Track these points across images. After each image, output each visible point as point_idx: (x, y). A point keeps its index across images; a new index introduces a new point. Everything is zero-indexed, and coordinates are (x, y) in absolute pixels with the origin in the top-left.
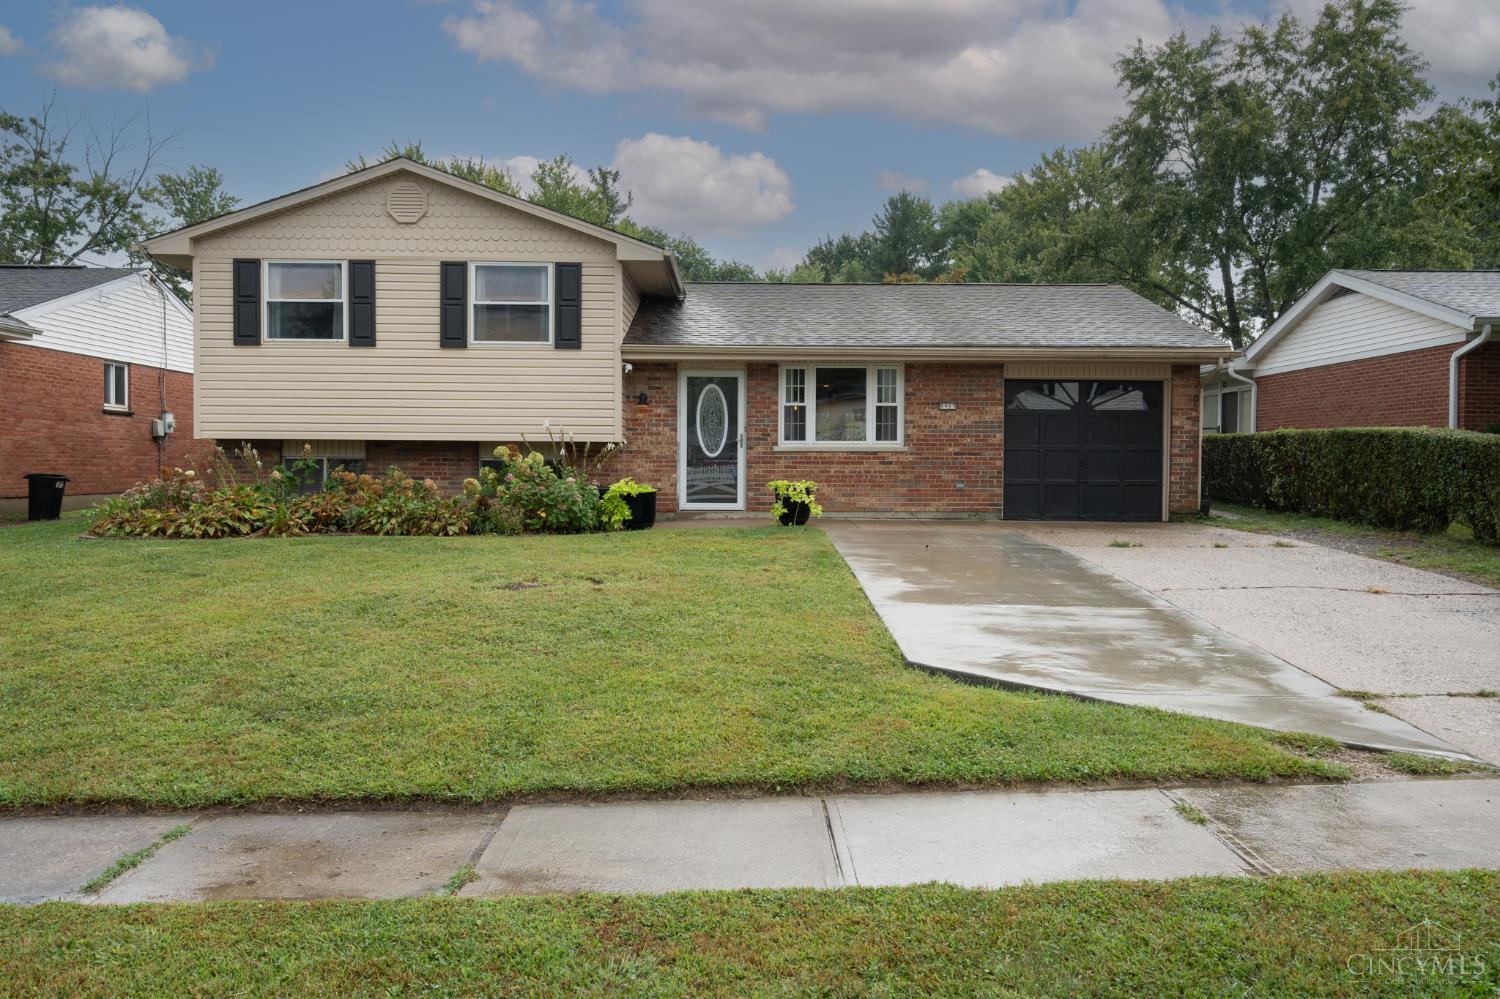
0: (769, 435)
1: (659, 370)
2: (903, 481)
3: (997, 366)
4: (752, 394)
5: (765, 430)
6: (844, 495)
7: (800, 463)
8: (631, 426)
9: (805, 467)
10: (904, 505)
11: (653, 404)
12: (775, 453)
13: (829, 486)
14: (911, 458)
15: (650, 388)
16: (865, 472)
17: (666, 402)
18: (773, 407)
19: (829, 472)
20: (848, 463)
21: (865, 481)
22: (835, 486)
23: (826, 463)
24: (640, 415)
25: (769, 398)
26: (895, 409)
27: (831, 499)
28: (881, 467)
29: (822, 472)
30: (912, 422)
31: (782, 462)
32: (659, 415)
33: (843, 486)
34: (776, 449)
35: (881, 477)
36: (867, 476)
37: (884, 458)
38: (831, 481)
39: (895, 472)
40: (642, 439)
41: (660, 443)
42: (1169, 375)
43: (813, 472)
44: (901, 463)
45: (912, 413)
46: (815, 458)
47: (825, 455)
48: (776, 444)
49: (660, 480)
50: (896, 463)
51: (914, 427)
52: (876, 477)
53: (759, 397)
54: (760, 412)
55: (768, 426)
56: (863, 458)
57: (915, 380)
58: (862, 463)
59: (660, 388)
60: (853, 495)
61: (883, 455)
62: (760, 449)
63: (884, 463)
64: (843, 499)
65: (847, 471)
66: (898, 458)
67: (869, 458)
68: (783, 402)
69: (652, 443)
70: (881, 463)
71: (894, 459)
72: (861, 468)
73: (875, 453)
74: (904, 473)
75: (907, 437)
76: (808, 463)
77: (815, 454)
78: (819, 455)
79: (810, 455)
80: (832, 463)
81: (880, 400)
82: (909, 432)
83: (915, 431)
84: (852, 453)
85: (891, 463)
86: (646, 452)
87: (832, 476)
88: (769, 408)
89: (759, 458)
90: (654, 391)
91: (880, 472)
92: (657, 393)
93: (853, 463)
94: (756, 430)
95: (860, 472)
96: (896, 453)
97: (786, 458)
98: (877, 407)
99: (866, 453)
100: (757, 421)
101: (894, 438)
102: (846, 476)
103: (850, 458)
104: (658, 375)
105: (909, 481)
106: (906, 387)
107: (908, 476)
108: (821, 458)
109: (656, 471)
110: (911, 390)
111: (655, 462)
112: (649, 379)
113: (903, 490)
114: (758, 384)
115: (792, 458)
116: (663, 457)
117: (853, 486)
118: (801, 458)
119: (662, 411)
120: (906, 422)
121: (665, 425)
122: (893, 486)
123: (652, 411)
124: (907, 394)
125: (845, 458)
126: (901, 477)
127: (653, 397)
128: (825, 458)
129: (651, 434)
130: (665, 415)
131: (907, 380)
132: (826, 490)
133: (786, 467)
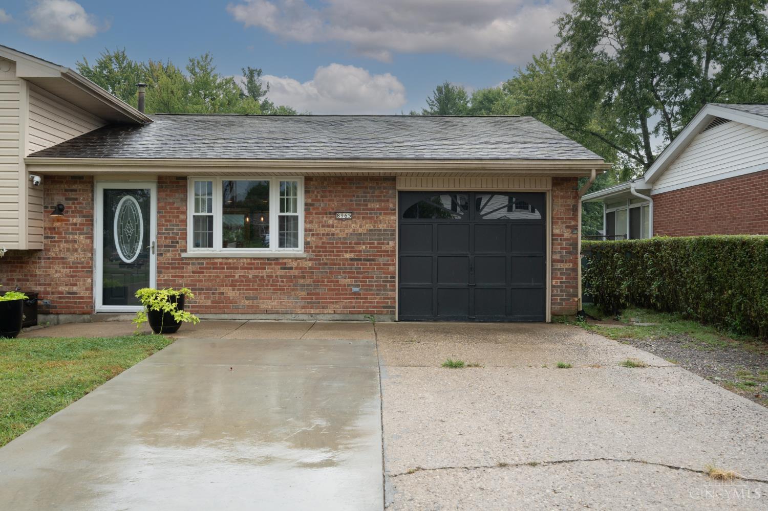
0: (177, 242)
1: (75, 183)
2: (303, 286)
3: (390, 179)
4: (162, 204)
5: (175, 238)
6: (247, 298)
7: (206, 268)
8: (50, 234)
9: (210, 272)
10: (303, 307)
11: (70, 213)
12: (182, 259)
13: (233, 290)
14: (310, 264)
15: (67, 199)
16: (268, 277)
17: (82, 212)
18: (182, 217)
19: (234, 277)
20: (251, 269)
21: (267, 285)
22: (239, 290)
23: (231, 268)
24: (57, 224)
25: (178, 208)
26: (296, 218)
27: (236, 302)
28: (280, 273)
29: (227, 277)
30: (311, 230)
31: (190, 268)
32: (76, 224)
33: (247, 290)
34: (184, 255)
35: (282, 281)
36: (269, 281)
37: (285, 264)
38: (235, 286)
39: (295, 277)
40: (59, 246)
41: (76, 250)
42: (550, 187)
43: (219, 277)
44: (301, 268)
45: (311, 222)
46: (221, 264)
47: (230, 261)
48: (185, 251)
49: (75, 285)
50: (296, 268)
51: (313, 235)
52: (278, 281)
53: (168, 207)
54: (170, 221)
55: (177, 234)
56: (265, 264)
57: (314, 192)
58: (265, 268)
59: (76, 199)
60: (257, 298)
61: (285, 261)
62: (169, 255)
63: (285, 268)
64: (247, 302)
65: (250, 276)
66: (298, 264)
67: (270, 264)
68: (191, 212)
69: (68, 250)
70: (282, 268)
71: (294, 264)
72: (264, 273)
73: (277, 259)
74: (304, 277)
75: (307, 244)
76: (214, 268)
77: (220, 260)
78: (224, 261)
79: (216, 260)
80: (237, 268)
81: (282, 210)
82: (309, 240)
83: (313, 238)
84: (255, 259)
85: (291, 268)
86: (63, 258)
87: (237, 281)
88: (178, 217)
89: (168, 264)
90: (70, 202)
91: (281, 277)
92: (73, 204)
93: (256, 268)
94: (166, 238)
95: (262, 277)
96: (296, 259)
97: (193, 264)
98: (280, 217)
99: (268, 259)
100: (166, 229)
101: (296, 246)
102: (250, 281)
103: (253, 264)
104: (74, 187)
105: (308, 285)
106: (305, 198)
107: (308, 281)
108: (226, 264)
109: (72, 276)
110: (310, 201)
111: (71, 267)
112: (66, 190)
113: (304, 293)
114: (167, 195)
115: (199, 264)
116: (79, 263)
117: (256, 290)
118: (207, 264)
119: (78, 220)
120: (306, 230)
121: (80, 234)
122: (293, 290)
123: (69, 221)
124: (306, 204)
125: (248, 264)
126: (301, 281)
127: (70, 208)
128: (230, 264)
129: (67, 242)
130: (81, 224)
131: (307, 192)
132: (231, 293)
133: (193, 272)
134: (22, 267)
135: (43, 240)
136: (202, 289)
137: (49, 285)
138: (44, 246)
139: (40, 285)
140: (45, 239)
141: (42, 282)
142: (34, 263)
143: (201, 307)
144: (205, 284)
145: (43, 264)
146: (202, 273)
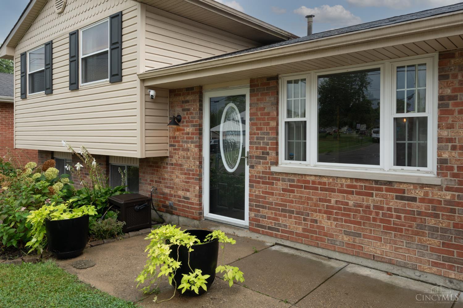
0: (268, 154)
1: (188, 94)
2: (436, 229)
4: (254, 111)
5: (265, 148)
6: (347, 233)
7: (297, 187)
8: (174, 140)
9: (302, 193)
10: (435, 264)
11: (185, 124)
12: (272, 173)
13: (329, 219)
14: (448, 196)
15: (184, 110)
16: (376, 207)
17: (192, 122)
18: (273, 124)
19: (329, 201)
20: (352, 193)
21: (375, 220)
22: (336, 220)
23: (326, 190)
24: (177, 133)
25: (268, 114)
26: (424, 121)
27: (332, 236)
28: (400, 204)
29: (321, 200)
30: (450, 140)
31: (280, 185)
32: (188, 134)
33: (346, 221)
34: (274, 169)
35: (399, 217)
36: (377, 214)
37: (403, 191)
38: (331, 213)
39: (420, 213)
40: (178, 154)
41: (188, 158)
43: (312, 200)
44: (431, 201)
45: (451, 127)
46: (314, 182)
47: (325, 180)
48: (276, 163)
49: (188, 191)
50: (422, 200)
51: (454, 148)
52: (391, 216)
53: (259, 113)
54: (261, 129)
55: (267, 144)
56: (372, 188)
57: (455, 76)
58: (371, 195)
59: (189, 110)
60: (359, 235)
61: (402, 187)
62: (260, 168)
63: (402, 198)
64: (346, 238)
65: (351, 203)
66: (426, 194)
67: (380, 190)
68: (283, 118)
69: (184, 157)
70: (397, 198)
71: (419, 194)
72: (370, 202)
73: (390, 183)
74: (437, 216)
75: (442, 163)
76: (306, 188)
77: (313, 178)
78: (318, 180)
79: (308, 178)
80: (333, 191)
81: (400, 109)
82: (445, 156)
83: (455, 154)
84: (357, 180)
85: (414, 199)
86: (181, 165)
87: (332, 207)
88: (268, 124)
89: (260, 177)
90: (185, 113)
91: (396, 210)
92: (187, 114)
93: (358, 193)
94: (257, 148)
95: (368, 207)
96: (423, 186)
97: (283, 180)
98: (396, 119)
99: (377, 182)
100: (257, 139)
101: (424, 164)
102: (350, 210)
103: (355, 187)
104: (188, 98)
105: (444, 230)
106: (440, 88)
107: (443, 223)
108: (320, 183)
109: (187, 182)
110: (448, 91)
111: (185, 174)
112: (183, 102)
113: (436, 242)
114: (258, 100)
115: (289, 180)
116: (191, 170)
117: (359, 223)
118: (299, 181)
119: (189, 129)
120: (440, 140)
121: (192, 142)
122: (417, 234)
123: (184, 130)
124: (441, 98)
125: (348, 186)
126: (432, 222)
127: (185, 118)
128: (325, 184)
129: (183, 150)
130: (193, 134)
131: (442, 77)
132: (326, 223)
133: (284, 190)
134: (157, 171)
135: (168, 148)
136: (292, 212)
137: (172, 188)
138: (170, 153)
139: (168, 187)
140: (170, 146)
141: (168, 185)
142: (164, 168)
143: (291, 233)
144: (295, 206)
145: (169, 169)
146: (293, 191)
